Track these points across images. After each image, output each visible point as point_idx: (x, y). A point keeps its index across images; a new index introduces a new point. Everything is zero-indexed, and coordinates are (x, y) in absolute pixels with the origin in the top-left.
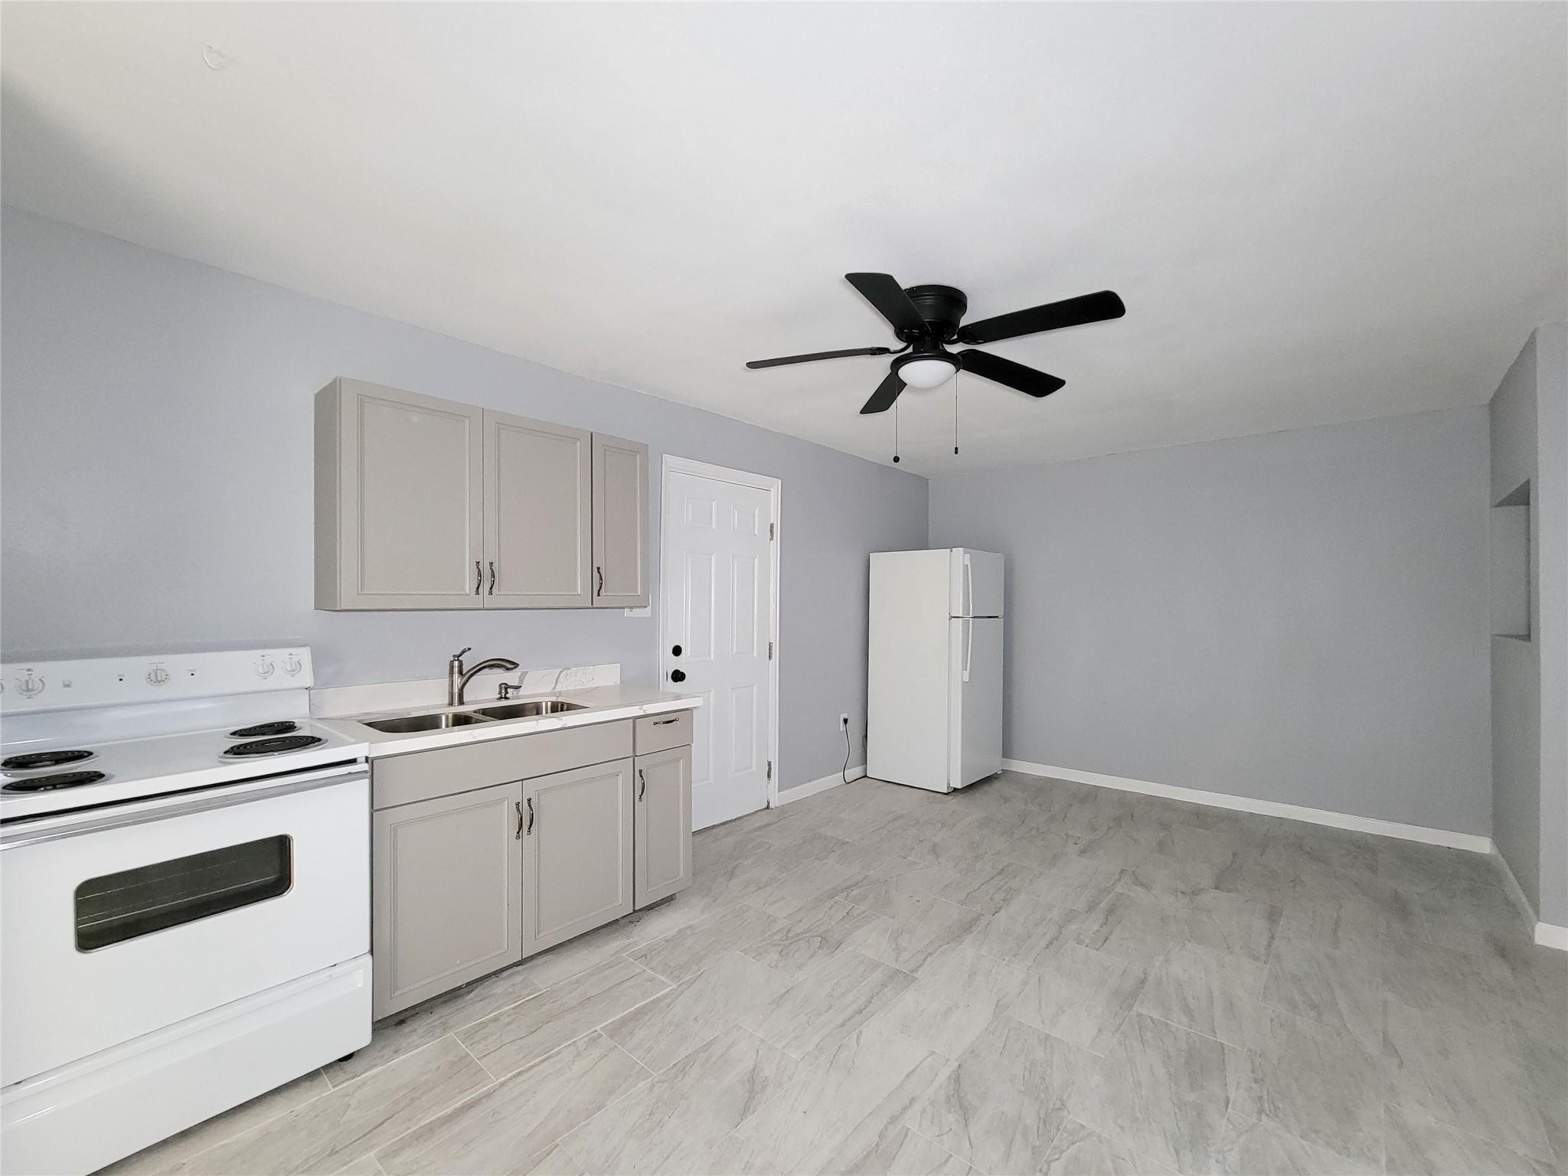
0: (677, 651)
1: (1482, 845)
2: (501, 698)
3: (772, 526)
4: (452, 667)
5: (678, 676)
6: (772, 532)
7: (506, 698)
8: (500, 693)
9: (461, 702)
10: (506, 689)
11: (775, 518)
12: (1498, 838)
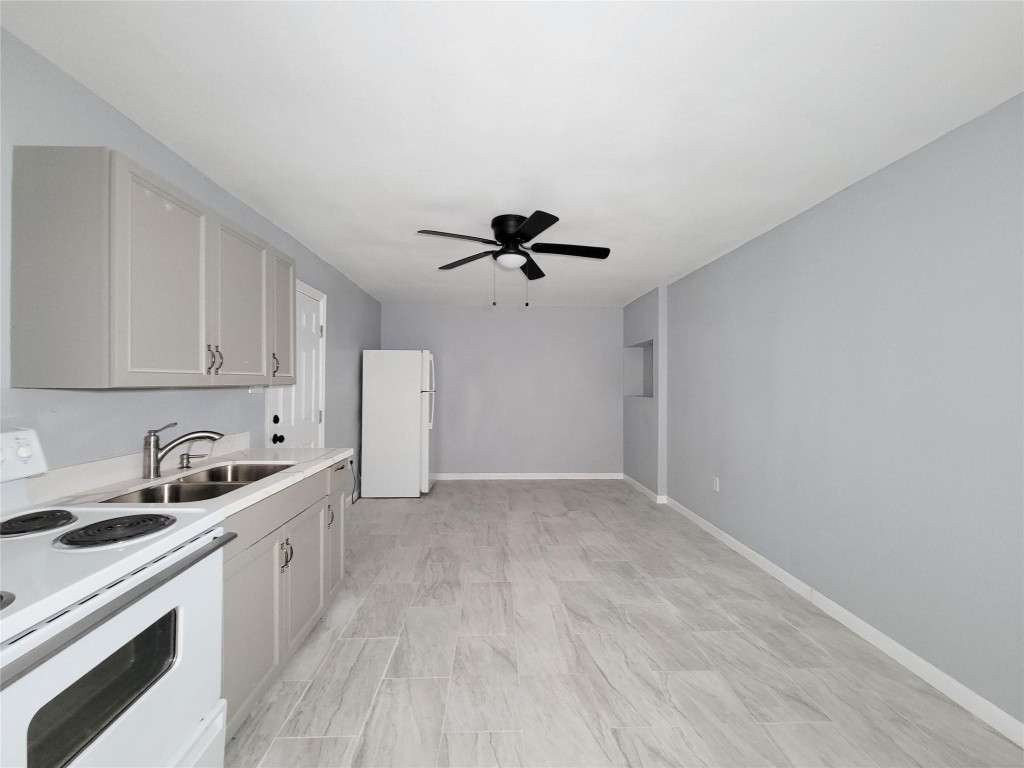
0: (276, 420)
1: (620, 476)
2: (183, 467)
3: (322, 327)
4: (147, 443)
5: (278, 439)
6: (322, 331)
7: (188, 467)
8: (182, 463)
9: (158, 474)
10: (188, 458)
11: (323, 322)
12: (626, 472)
